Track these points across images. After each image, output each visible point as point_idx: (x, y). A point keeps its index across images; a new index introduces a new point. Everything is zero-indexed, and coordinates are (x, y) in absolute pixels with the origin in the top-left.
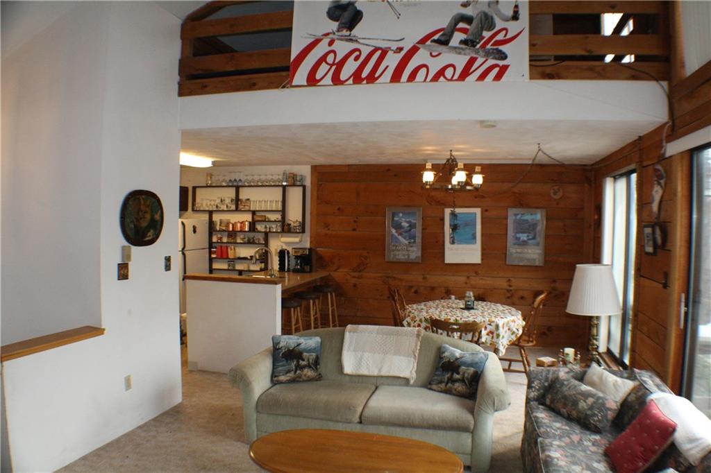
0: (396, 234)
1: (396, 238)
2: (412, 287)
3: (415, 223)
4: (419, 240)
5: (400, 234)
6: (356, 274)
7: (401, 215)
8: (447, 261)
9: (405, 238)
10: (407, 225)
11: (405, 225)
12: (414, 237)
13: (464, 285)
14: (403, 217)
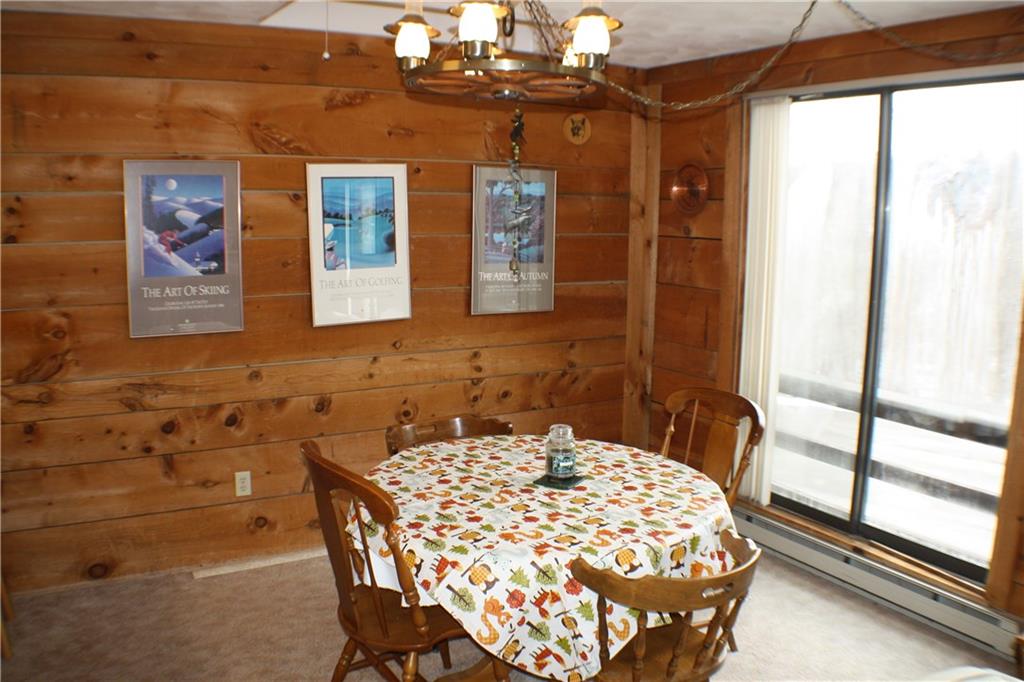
0: (161, 249)
1: (161, 259)
2: (218, 407)
3: (222, 210)
4: (234, 264)
5: (174, 247)
6: (32, 391)
7: (173, 184)
8: (319, 320)
9: (190, 260)
10: (196, 216)
11: (189, 217)
12: (219, 256)
13: (366, 383)
14: (178, 191)
